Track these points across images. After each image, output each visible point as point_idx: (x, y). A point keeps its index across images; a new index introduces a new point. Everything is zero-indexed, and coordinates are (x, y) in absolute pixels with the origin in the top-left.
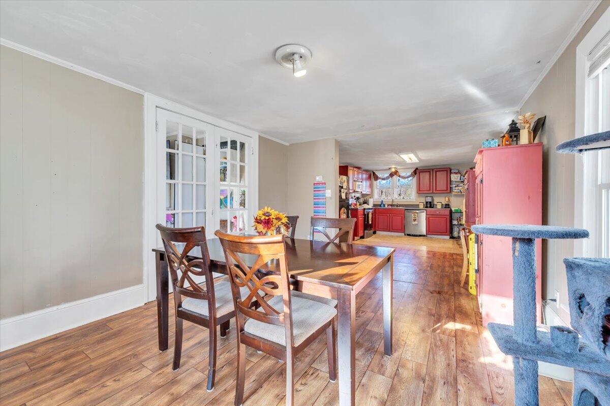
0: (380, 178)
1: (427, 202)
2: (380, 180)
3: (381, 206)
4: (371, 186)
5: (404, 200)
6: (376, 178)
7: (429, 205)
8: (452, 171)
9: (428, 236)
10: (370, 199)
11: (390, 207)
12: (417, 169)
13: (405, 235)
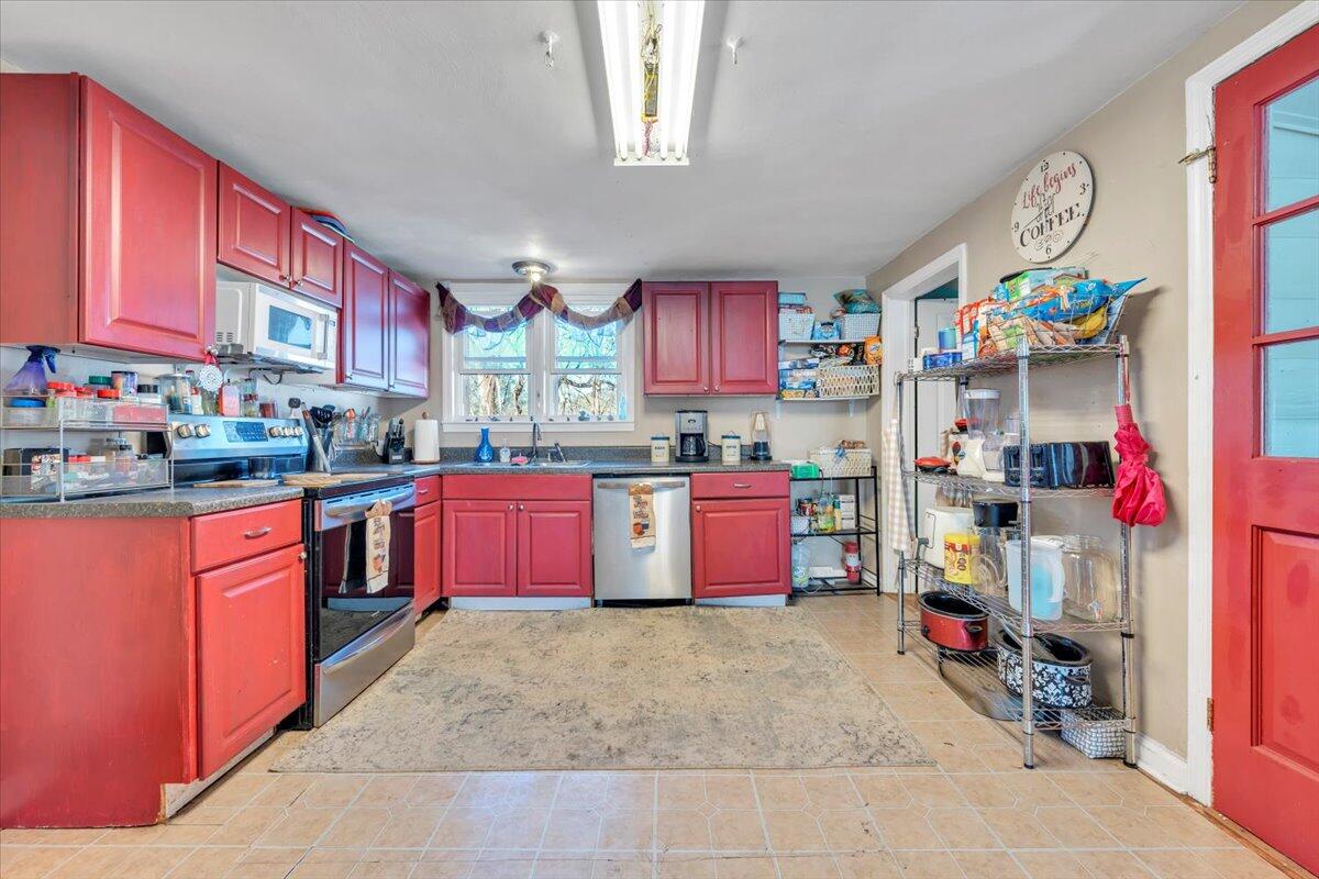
0: (474, 320)
1: (684, 437)
2: (472, 329)
3: (478, 459)
4: (429, 358)
5: (584, 427)
6: (457, 318)
7: (693, 449)
8: (783, 299)
9: (698, 601)
10: (421, 424)
11: (524, 463)
12: (638, 284)
13: (596, 604)
